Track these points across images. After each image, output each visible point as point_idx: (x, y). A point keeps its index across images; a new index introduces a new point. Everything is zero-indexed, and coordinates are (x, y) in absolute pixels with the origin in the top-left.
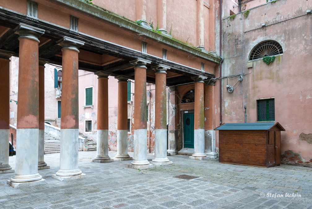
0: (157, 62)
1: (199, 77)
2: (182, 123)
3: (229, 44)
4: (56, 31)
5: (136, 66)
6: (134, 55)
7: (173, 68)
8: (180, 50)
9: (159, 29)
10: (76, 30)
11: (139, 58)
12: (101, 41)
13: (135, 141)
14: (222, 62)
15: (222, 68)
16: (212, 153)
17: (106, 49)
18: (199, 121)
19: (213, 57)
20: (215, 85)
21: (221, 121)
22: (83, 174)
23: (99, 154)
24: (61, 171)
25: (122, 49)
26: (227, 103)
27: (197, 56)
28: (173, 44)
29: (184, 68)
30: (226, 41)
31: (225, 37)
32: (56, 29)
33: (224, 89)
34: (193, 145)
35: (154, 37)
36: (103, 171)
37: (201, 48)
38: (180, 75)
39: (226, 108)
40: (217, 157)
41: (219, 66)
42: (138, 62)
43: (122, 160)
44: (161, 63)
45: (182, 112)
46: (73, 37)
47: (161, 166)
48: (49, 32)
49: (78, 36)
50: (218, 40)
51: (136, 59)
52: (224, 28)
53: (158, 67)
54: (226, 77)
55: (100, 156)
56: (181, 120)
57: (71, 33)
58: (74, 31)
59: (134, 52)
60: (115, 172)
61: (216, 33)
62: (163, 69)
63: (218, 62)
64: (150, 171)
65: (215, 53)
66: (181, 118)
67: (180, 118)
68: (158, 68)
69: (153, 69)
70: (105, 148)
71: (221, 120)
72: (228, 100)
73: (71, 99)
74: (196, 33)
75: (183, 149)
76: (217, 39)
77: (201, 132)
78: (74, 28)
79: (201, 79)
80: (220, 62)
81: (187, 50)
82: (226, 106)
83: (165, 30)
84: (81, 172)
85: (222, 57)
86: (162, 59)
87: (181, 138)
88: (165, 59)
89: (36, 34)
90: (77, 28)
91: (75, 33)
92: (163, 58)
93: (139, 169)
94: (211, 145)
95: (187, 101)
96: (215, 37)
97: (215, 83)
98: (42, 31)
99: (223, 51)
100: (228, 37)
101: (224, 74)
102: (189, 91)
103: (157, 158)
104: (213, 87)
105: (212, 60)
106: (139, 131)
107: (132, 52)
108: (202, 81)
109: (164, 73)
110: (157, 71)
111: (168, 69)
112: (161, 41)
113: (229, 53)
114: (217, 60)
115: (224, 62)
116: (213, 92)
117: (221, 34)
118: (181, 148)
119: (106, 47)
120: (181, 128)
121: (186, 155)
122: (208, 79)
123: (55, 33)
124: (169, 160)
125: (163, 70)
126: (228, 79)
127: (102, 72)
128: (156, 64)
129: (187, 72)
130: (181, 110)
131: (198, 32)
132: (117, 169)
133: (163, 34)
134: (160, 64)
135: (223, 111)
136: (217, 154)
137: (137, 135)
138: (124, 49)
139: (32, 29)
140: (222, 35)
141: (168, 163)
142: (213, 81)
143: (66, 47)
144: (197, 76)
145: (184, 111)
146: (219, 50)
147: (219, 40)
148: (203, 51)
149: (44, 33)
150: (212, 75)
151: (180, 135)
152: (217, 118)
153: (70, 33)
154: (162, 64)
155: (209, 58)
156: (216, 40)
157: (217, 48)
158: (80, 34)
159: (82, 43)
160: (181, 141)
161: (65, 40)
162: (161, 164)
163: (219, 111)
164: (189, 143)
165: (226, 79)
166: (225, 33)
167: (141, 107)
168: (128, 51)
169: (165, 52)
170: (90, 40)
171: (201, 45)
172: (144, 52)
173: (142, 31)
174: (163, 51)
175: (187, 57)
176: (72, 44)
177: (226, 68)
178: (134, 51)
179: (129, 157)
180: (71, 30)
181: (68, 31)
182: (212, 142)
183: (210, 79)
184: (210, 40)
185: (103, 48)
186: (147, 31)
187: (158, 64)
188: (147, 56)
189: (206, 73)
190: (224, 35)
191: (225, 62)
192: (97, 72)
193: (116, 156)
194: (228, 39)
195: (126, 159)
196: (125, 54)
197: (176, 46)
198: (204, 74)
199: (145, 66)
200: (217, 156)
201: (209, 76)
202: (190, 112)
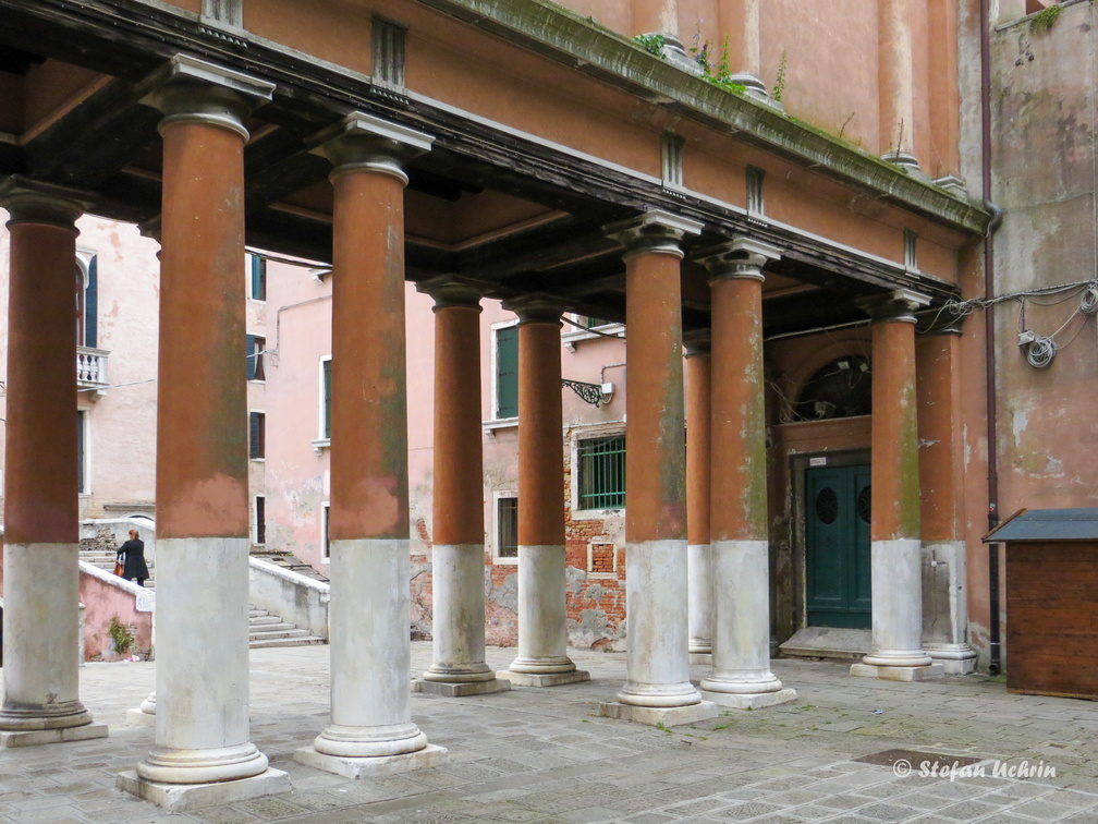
0: (725, 227)
1: (897, 297)
2: (799, 513)
3: (1028, 146)
4: (315, 90)
5: (636, 245)
6: (631, 197)
7: (789, 254)
8: (824, 170)
9: (734, 77)
10: (396, 82)
11: (651, 210)
12: (497, 131)
13: (635, 594)
14: (995, 228)
15: (996, 252)
16: (955, 650)
17: (517, 169)
18: (896, 503)
19: (955, 204)
20: (960, 335)
21: (996, 502)
22: (433, 748)
23: (448, 658)
24: (343, 731)
25: (583, 166)
26: (1022, 413)
27: (892, 200)
28: (795, 142)
29: (835, 254)
30: (1012, 132)
31: (1005, 110)
32: (316, 78)
33: (1004, 352)
34: (869, 615)
35: (716, 113)
36: (503, 735)
37: (906, 165)
38: (811, 287)
39: (1018, 441)
40: (976, 667)
41: (982, 248)
42: (643, 230)
43: (546, 682)
44: (741, 233)
45: (797, 462)
46: (384, 114)
47: (750, 709)
48: (288, 92)
49: (403, 108)
50: (971, 126)
51: (635, 214)
52: (1004, 69)
53: (725, 249)
54: (1017, 298)
55: (450, 665)
56: (793, 499)
57: (378, 98)
58: (389, 85)
59: (632, 183)
60: (564, 740)
61: (962, 95)
62: (751, 260)
63: (977, 228)
64: (716, 734)
65: (961, 185)
66: (793, 491)
67: (789, 488)
68: (727, 257)
69: (701, 261)
70: (470, 627)
71: (993, 494)
72: (1029, 403)
73: (378, 402)
74: (877, 94)
75: (804, 630)
76: (967, 122)
77: (905, 555)
78: (390, 73)
79: (902, 306)
80: (984, 226)
81: (852, 173)
82: (1016, 432)
83: (757, 80)
84: (422, 738)
85: (995, 205)
86: (743, 212)
87: (796, 583)
88: (757, 213)
89: (239, 103)
90: (399, 74)
91: (394, 94)
92: (747, 208)
93: (660, 726)
94: (947, 610)
95: (820, 408)
96: (959, 115)
97: (960, 323)
98: (262, 88)
99: (998, 174)
100: (1024, 109)
101: (1004, 281)
102: (832, 366)
103: (726, 675)
104: (954, 343)
105: (952, 217)
106: (654, 550)
107: (621, 180)
108: (909, 318)
109: (754, 280)
110: (723, 271)
111: (770, 259)
112: (747, 128)
113: (1028, 188)
114: (973, 220)
115: (1003, 227)
116: (954, 367)
117: (989, 98)
118: (795, 628)
119: (519, 161)
120: (794, 536)
121: (821, 659)
122: (934, 304)
123: (314, 98)
124: (778, 684)
125: (749, 267)
126: (1028, 305)
127: (455, 280)
128: (722, 236)
129: (847, 273)
130: (794, 452)
131: (885, 89)
132: (559, 726)
133: (750, 94)
134: (737, 239)
135: (1000, 451)
136: (972, 653)
137: (647, 568)
138: (589, 168)
139: (222, 81)
140: (993, 105)
141: (777, 698)
142: (953, 318)
143: (351, 161)
144: (888, 293)
145: (808, 456)
146: (980, 172)
147: (981, 126)
148: (913, 175)
149: (270, 97)
150: (949, 288)
151: (786, 565)
152: (976, 486)
153: (372, 97)
154: (747, 234)
155: (941, 207)
156: (963, 129)
157: (968, 165)
158: (412, 102)
159: (423, 142)
160: (795, 598)
161: (356, 128)
162: (747, 700)
163: (984, 455)
164: (834, 603)
165: (1017, 306)
166: (1006, 92)
167: (660, 439)
168: (605, 175)
169: (756, 179)
170: (450, 126)
171: (902, 149)
172: (670, 179)
173: (670, 85)
174: (747, 176)
175: (848, 202)
176: (379, 147)
177: (1014, 256)
178: (632, 178)
179: (574, 671)
180: (378, 81)
181: (363, 89)
182: (953, 601)
183: (940, 306)
184: (933, 127)
185: (503, 162)
186: (689, 81)
187: (728, 236)
188: (681, 201)
189: (923, 280)
190: (1000, 104)
191: (1011, 226)
192: (430, 281)
193: (513, 666)
194: (1021, 119)
195: (563, 682)
196: (594, 190)
197: (806, 153)
198: (919, 284)
199: (674, 248)
200: (974, 660)
201: (939, 292)
202: (836, 461)
